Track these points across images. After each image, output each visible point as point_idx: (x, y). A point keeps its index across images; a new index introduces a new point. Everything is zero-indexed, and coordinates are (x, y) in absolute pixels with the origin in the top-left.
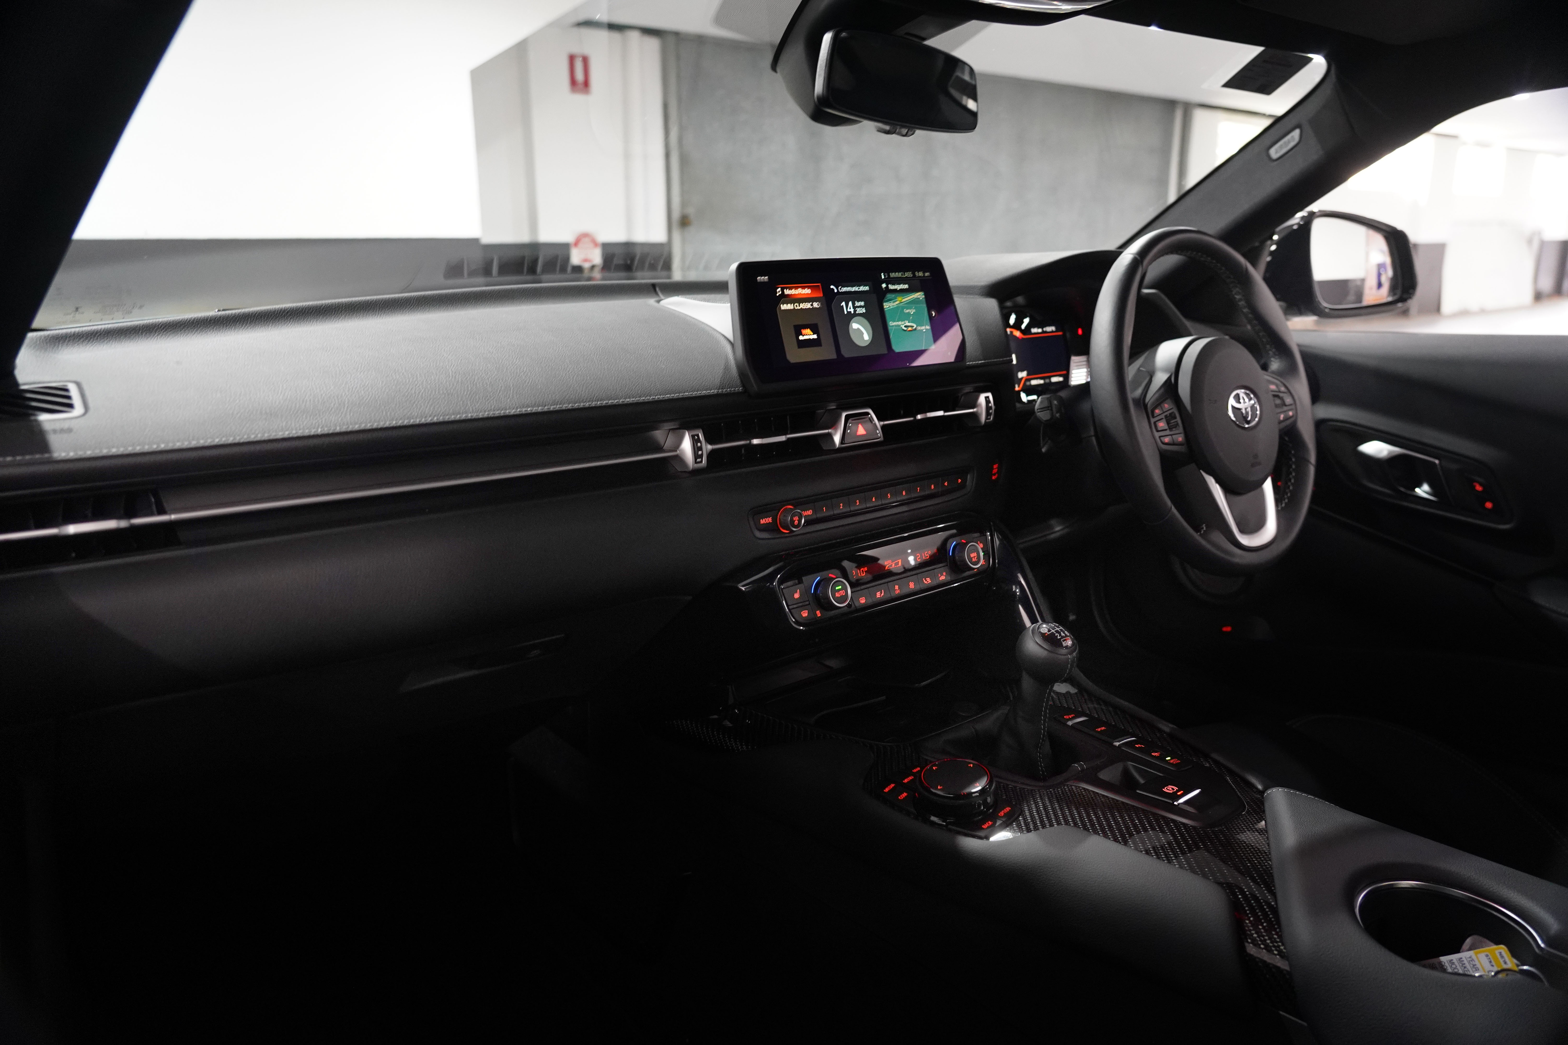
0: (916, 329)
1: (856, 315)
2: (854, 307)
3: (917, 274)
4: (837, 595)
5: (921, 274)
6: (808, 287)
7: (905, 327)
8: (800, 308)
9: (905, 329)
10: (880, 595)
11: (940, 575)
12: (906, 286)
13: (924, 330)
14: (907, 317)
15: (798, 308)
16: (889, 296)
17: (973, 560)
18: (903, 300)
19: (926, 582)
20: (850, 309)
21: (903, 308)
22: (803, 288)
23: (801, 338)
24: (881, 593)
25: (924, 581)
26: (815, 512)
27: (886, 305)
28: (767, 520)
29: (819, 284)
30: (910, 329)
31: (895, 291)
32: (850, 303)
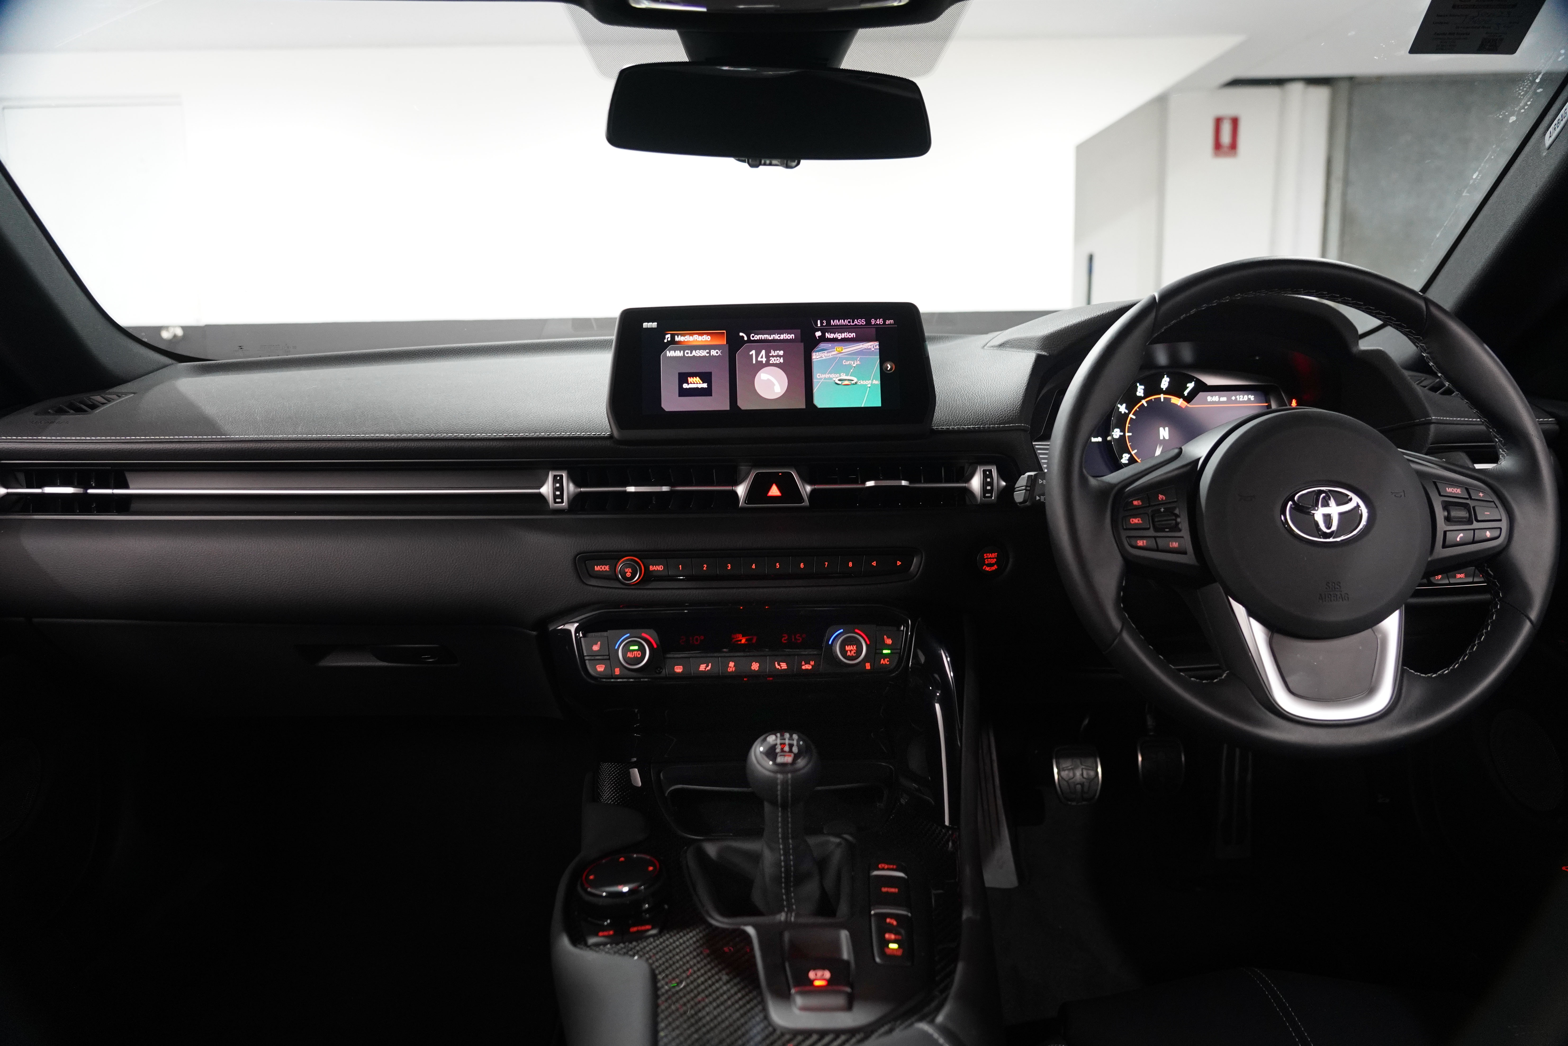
0: (856, 383)
1: (768, 364)
2: (768, 357)
3: (873, 321)
4: (629, 655)
5: (880, 321)
6: (708, 334)
7: (839, 380)
8: (692, 355)
9: (840, 382)
10: (705, 669)
11: (803, 663)
12: (853, 335)
13: (869, 385)
14: (846, 369)
15: (689, 355)
16: (822, 345)
17: (849, 653)
18: (844, 351)
19: (779, 667)
20: (762, 357)
21: (841, 359)
22: (702, 334)
23: (685, 386)
24: (707, 666)
25: (777, 665)
26: (667, 567)
27: (816, 356)
28: (603, 567)
29: (725, 331)
30: (846, 382)
31: (835, 340)
32: (763, 352)
